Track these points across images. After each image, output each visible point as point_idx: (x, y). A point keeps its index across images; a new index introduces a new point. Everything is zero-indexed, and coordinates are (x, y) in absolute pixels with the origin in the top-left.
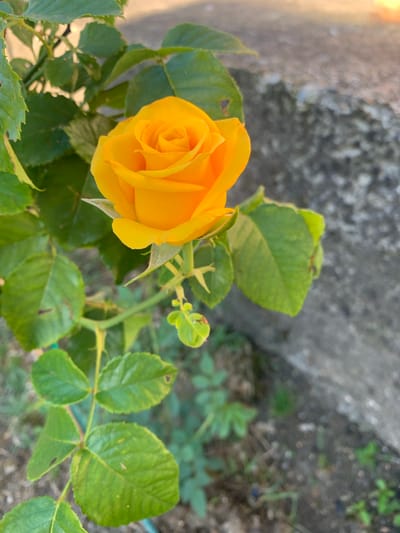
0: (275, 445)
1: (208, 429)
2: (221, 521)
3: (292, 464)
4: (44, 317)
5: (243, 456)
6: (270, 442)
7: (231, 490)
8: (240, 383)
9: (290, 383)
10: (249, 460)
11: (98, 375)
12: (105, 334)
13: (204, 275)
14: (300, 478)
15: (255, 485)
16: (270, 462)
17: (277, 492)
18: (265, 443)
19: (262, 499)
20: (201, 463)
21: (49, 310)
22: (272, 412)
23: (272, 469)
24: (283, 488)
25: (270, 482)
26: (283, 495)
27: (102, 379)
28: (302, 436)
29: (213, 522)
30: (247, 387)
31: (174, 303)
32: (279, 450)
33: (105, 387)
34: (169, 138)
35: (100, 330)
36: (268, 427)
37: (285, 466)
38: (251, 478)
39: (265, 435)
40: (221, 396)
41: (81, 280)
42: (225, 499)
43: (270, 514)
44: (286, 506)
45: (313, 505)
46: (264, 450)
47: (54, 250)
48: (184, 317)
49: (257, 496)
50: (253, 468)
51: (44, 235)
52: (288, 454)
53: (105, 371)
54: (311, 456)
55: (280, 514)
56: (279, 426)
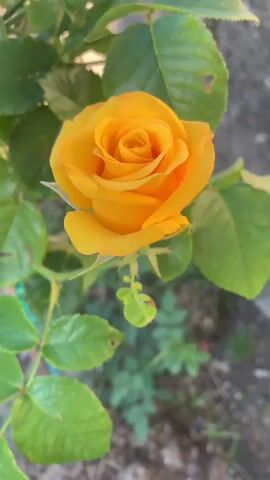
0: (227, 385)
1: (162, 362)
2: (160, 446)
3: (241, 406)
4: (5, 260)
5: (193, 390)
6: (223, 380)
7: (175, 420)
8: (202, 318)
9: (253, 327)
10: (199, 395)
11: (48, 330)
12: (61, 286)
13: (158, 256)
14: (245, 420)
15: (199, 419)
16: (218, 400)
17: (219, 430)
18: (216, 380)
19: (204, 433)
20: (149, 393)
21: (10, 254)
22: (230, 352)
23: (219, 408)
24: (227, 427)
25: (215, 419)
26: (225, 434)
27: (50, 334)
28: (255, 380)
29: (152, 446)
30: (208, 323)
31: (126, 279)
32: (230, 391)
33: (53, 341)
34: (131, 144)
35: (57, 282)
36: (224, 367)
37: (233, 406)
38: (197, 412)
39: (219, 374)
40: (178, 334)
41: (44, 229)
42: (168, 428)
43: (210, 448)
44: (227, 444)
45: (253, 448)
46: (215, 387)
47: (21, 196)
48: (132, 296)
49: (200, 429)
50: (201, 402)
51: (13, 180)
52: (238, 396)
53: (54, 327)
54: (260, 402)
55: (219, 450)
56: (234, 367)
